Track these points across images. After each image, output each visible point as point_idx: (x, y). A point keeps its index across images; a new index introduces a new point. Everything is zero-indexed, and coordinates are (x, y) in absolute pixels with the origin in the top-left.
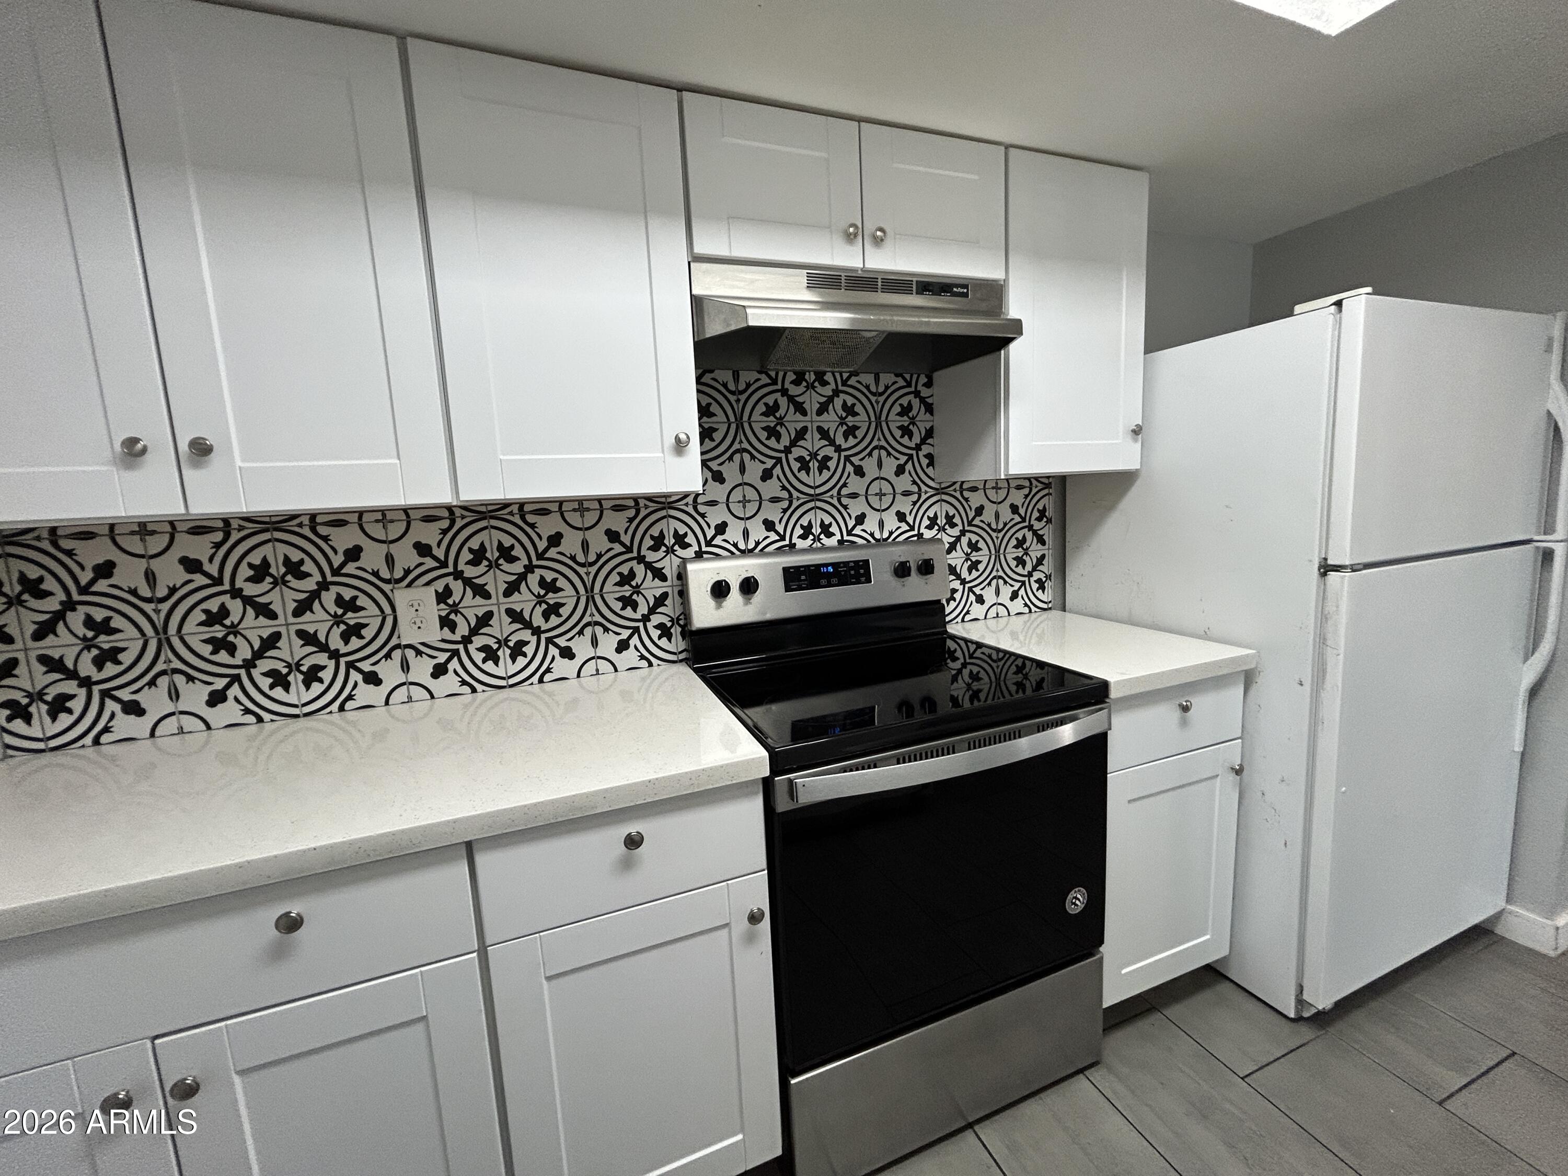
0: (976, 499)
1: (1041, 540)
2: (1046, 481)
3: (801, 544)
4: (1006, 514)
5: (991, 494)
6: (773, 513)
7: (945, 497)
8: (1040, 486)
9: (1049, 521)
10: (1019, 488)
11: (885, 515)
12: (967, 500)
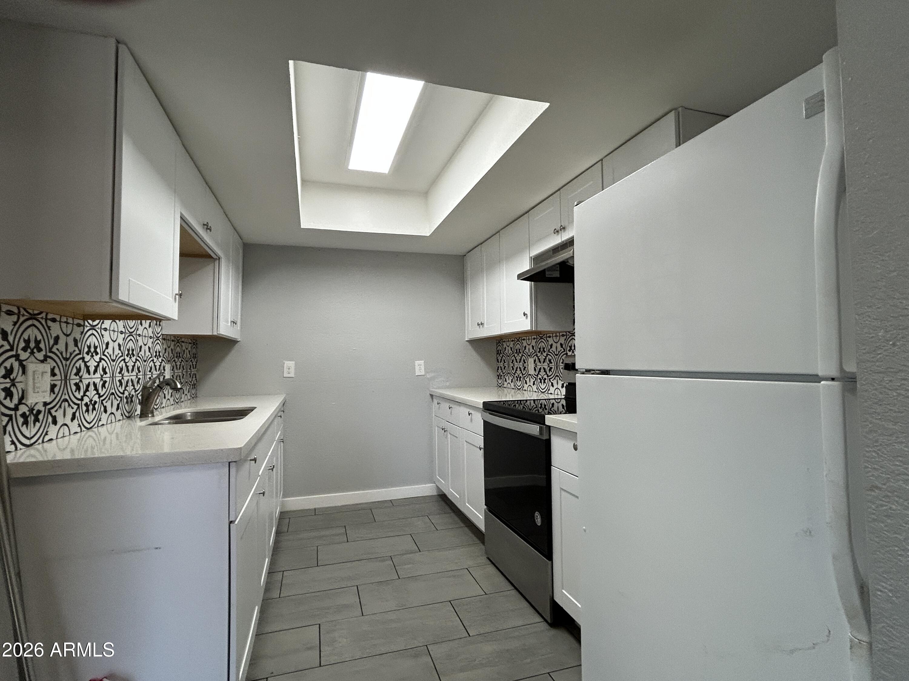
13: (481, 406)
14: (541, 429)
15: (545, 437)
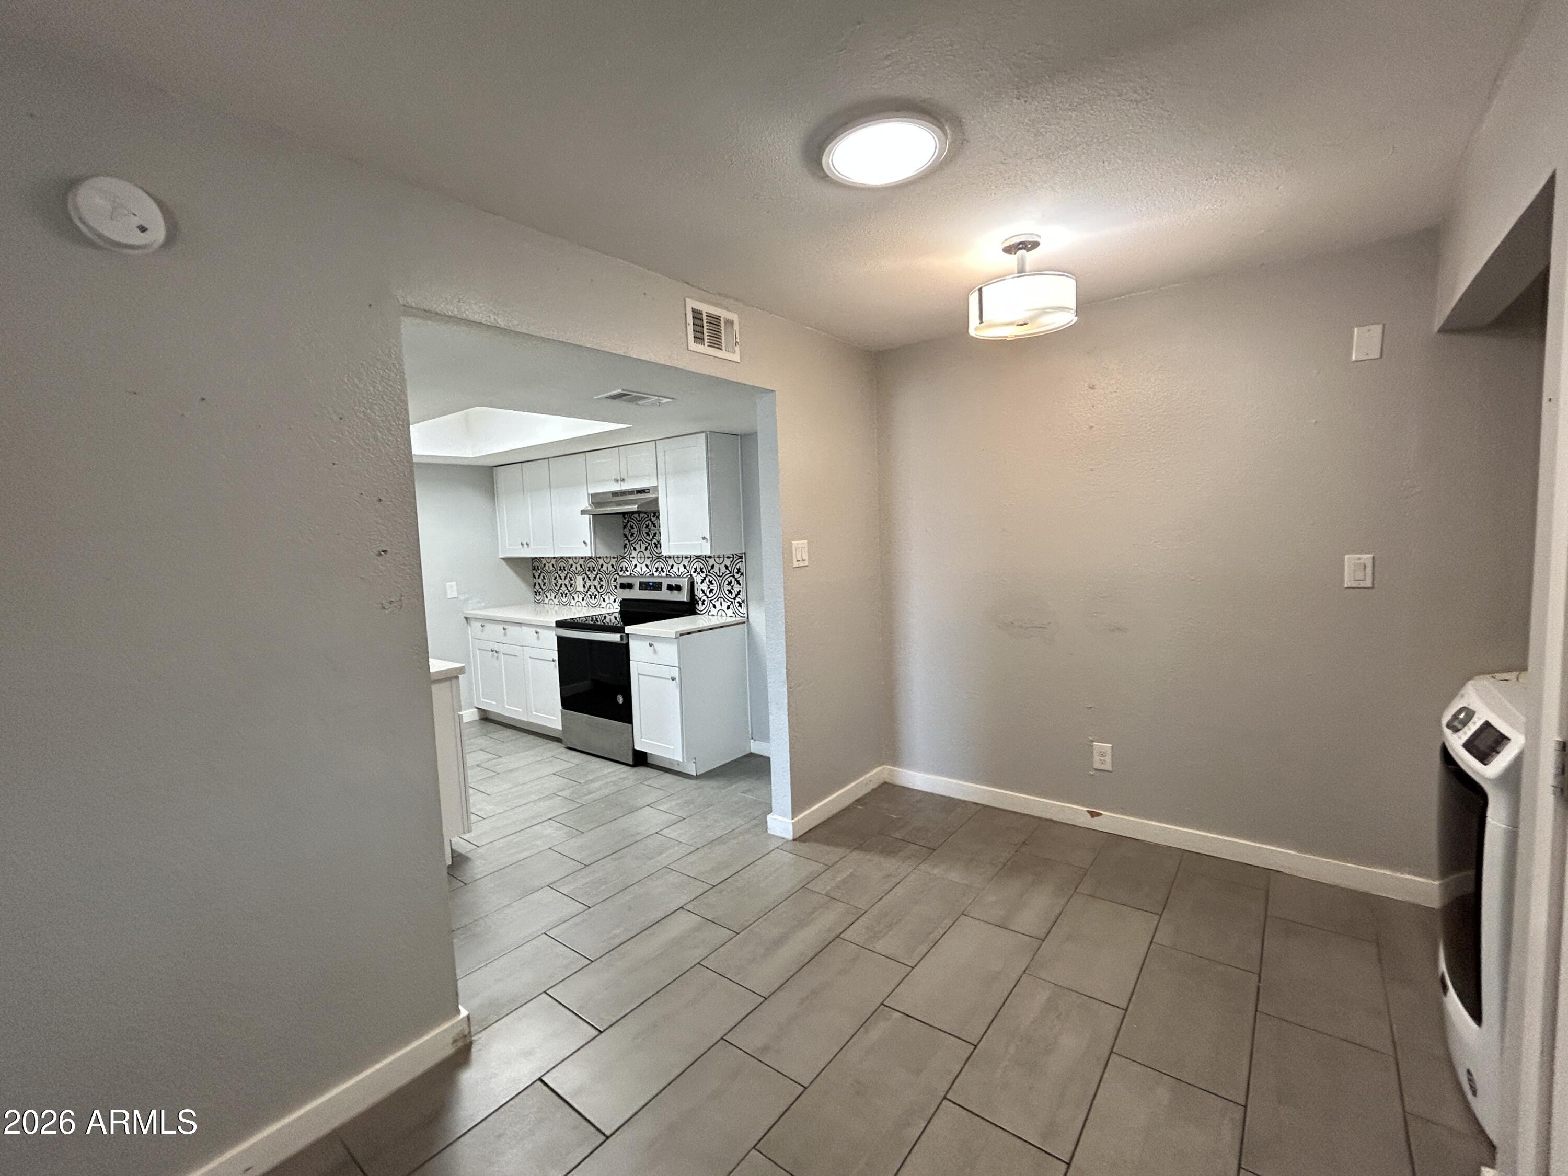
0: (711, 562)
1: (739, 583)
2: (740, 555)
3: (656, 574)
4: (723, 570)
5: (717, 560)
6: (648, 562)
7: (700, 560)
8: (738, 557)
9: (742, 574)
10: (729, 557)
11: (679, 566)
12: (707, 562)
13: (554, 625)
14: (621, 637)
15: (624, 642)
